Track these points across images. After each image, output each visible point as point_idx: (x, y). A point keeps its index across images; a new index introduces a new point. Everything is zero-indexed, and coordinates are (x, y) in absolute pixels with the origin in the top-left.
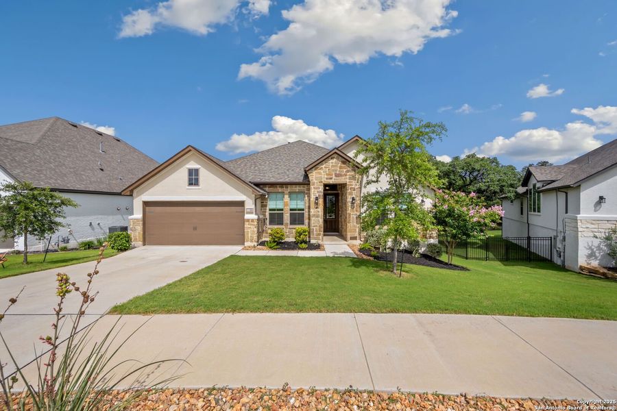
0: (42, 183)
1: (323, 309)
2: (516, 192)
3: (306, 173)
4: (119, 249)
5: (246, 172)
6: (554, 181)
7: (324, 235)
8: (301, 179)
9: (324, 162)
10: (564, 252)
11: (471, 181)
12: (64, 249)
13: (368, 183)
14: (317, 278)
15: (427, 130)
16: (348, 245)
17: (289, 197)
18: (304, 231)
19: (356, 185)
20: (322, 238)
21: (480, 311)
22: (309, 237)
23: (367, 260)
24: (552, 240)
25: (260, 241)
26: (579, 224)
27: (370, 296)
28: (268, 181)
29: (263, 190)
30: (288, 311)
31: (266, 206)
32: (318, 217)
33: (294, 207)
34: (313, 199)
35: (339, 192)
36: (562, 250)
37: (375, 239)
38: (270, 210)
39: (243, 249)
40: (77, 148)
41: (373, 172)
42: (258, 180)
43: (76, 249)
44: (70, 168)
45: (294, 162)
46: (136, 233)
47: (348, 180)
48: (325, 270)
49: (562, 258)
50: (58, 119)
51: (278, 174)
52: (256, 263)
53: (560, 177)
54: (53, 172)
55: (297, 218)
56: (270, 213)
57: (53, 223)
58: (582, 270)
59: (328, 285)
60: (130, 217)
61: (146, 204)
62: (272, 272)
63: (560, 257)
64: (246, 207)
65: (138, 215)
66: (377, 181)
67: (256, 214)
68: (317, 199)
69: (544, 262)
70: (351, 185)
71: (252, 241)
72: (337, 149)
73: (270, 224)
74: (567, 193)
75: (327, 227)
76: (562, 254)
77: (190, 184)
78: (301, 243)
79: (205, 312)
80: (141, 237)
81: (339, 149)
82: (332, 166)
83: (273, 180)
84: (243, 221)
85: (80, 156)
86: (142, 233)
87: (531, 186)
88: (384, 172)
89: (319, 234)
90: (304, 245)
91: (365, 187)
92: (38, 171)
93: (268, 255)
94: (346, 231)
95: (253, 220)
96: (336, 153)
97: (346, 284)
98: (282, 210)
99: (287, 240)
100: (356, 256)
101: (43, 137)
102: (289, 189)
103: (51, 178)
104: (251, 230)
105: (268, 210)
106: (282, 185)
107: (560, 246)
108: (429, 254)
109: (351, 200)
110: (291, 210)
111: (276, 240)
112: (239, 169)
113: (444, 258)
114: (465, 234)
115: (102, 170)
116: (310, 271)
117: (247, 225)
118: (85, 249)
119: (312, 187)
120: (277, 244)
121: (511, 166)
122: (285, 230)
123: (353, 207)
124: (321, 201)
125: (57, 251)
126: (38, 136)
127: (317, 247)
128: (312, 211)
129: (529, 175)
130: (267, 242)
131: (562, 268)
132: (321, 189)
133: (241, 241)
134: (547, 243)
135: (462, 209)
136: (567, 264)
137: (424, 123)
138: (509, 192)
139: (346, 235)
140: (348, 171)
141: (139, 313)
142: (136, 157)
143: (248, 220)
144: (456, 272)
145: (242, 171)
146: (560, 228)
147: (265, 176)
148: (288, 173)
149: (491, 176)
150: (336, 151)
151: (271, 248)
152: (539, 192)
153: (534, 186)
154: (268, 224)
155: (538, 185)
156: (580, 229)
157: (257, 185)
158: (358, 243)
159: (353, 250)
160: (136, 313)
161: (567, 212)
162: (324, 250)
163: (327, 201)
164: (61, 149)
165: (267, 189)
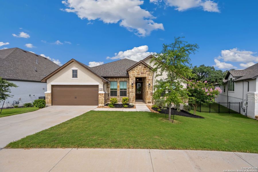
0: (6, 76)
1: (131, 146)
2: (223, 82)
3: (127, 72)
4: (39, 107)
5: (100, 72)
6: (241, 77)
7: (136, 101)
8: (125, 75)
9: (136, 67)
10: (247, 109)
11: (202, 77)
12: (16, 107)
13: (157, 76)
14: (131, 123)
15: (188, 48)
16: (147, 106)
17: (120, 83)
18: (126, 99)
19: (151, 78)
20: (135, 103)
21: (226, 148)
22: (129, 102)
23: (156, 113)
24: (240, 104)
25: (106, 104)
26: (255, 96)
27: (159, 136)
28: (110, 76)
29: (108, 80)
30: (110, 147)
31: (109, 87)
32: (133, 92)
33: (122, 88)
34: (130, 84)
35: (143, 81)
36: (245, 108)
37: (159, 103)
38: (111, 89)
39: (97, 107)
40: (25, 61)
41: (159, 70)
42: (105, 75)
43: (23, 107)
44: (21, 70)
45: (122, 67)
46: (48, 99)
47: (147, 76)
48: (135, 119)
49: (245, 112)
50: (17, 48)
51: (115, 73)
52: (101, 115)
53: (244, 75)
54: (12, 72)
55: (124, 93)
56: (111, 91)
57: (4, 95)
58: (257, 118)
59: (135, 128)
60: (45, 92)
61: (53, 86)
62: (109, 120)
63: (244, 111)
64: (99, 88)
65: (49, 91)
66: (161, 75)
67: (104, 91)
68: (132, 84)
69: (236, 114)
70: (148, 78)
71: (102, 104)
72: (142, 61)
73: (111, 96)
74: (248, 82)
75: (137, 97)
76: (245, 110)
77: (73, 77)
78: (125, 105)
79: (61, 147)
80: (51, 101)
81: (143, 61)
82: (140, 69)
83: (112, 75)
84: (98, 94)
85: (27, 65)
86: (51, 99)
87: (229, 79)
88: (165, 70)
89: (134, 101)
90: (126, 106)
91: (155, 78)
92: (4, 71)
93: (108, 110)
94: (146, 99)
95: (102, 94)
96: (141, 63)
97: (145, 127)
98: (116, 89)
99: (118, 103)
100: (150, 111)
101: (9, 56)
102: (120, 80)
103: (10, 74)
104: (101, 99)
105: (110, 90)
106: (116, 78)
107: (245, 107)
108: (184, 110)
109: (148, 85)
110: (121, 89)
111: (113, 103)
112: (97, 71)
113: (191, 112)
114: (202, 101)
115: (36, 71)
116: (127, 119)
117: (99, 96)
118: (27, 107)
119: (130, 79)
120: (114, 105)
121: (220, 70)
122: (118, 99)
123: (149, 88)
124: (134, 85)
125: (13, 108)
126: (6, 55)
127: (132, 107)
128: (130, 90)
129: (229, 74)
130: (109, 104)
131: (246, 117)
132: (134, 80)
133: (97, 104)
134: (238, 105)
135: (201, 89)
136: (248, 115)
137: (186, 44)
138: (220, 82)
139: (146, 101)
140: (147, 71)
141: (23, 148)
142: (53, 66)
143: (100, 94)
144: (199, 119)
145: (98, 71)
146: (245, 98)
147: (109, 74)
148: (119, 72)
149: (211, 75)
150: (141, 62)
151: (110, 107)
152: (234, 82)
153: (231, 79)
154: (110, 95)
155: (233, 79)
156: (256, 99)
157: (105, 78)
158: (151, 104)
159: (149, 108)
160: (21, 148)
161: (248, 91)
162: (135, 108)
163: (137, 86)
164: (18, 62)
165: (109, 80)
